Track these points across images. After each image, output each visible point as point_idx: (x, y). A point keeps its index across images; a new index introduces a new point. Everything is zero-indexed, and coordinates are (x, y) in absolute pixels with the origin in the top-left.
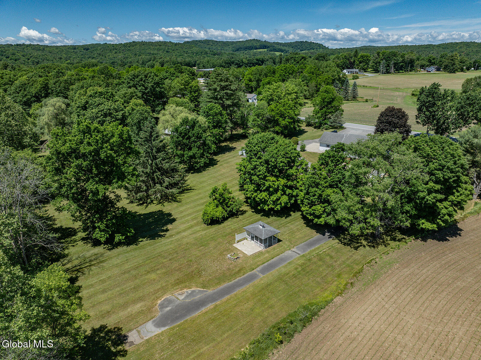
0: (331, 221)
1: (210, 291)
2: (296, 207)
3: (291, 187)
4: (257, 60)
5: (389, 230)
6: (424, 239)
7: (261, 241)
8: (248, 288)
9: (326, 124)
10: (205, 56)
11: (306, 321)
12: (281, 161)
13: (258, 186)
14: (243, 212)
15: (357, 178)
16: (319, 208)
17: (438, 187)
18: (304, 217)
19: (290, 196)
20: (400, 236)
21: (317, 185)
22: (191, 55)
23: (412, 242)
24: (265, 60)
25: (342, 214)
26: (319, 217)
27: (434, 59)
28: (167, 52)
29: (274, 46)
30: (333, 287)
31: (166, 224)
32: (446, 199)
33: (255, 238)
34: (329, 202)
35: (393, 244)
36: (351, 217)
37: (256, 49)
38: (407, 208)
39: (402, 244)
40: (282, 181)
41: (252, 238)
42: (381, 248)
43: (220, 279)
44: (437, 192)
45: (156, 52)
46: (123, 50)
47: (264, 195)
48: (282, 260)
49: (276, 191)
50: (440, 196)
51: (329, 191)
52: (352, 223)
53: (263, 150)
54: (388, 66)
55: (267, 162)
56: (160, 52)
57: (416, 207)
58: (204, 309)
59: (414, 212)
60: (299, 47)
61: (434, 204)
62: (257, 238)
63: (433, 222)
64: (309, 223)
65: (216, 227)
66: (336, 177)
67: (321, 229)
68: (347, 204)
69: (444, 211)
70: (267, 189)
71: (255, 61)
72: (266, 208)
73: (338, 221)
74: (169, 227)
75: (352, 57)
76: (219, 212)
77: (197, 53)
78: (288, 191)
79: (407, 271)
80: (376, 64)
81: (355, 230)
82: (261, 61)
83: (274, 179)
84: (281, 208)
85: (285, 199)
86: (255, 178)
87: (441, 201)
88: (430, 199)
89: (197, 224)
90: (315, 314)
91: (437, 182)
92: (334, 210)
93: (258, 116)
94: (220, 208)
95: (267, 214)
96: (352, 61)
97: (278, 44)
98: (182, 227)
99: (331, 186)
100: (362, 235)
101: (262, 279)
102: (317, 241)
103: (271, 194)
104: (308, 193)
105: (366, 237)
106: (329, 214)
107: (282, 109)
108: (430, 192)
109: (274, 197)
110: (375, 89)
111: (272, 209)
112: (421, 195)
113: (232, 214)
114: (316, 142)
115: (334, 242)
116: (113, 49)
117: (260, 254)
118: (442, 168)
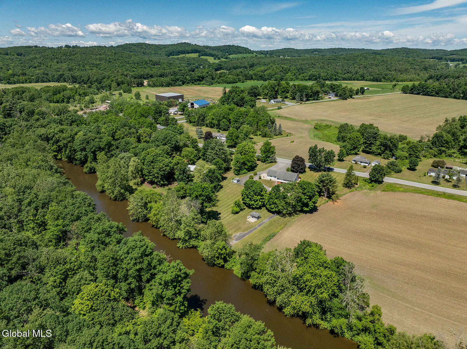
0: (277, 210)
1: (245, 232)
2: (264, 206)
3: (262, 199)
4: (198, 77)
5: (295, 212)
6: (306, 213)
7: (256, 218)
8: (256, 231)
9: (268, 160)
10: (146, 66)
11: (273, 236)
12: (259, 190)
13: (250, 199)
14: (244, 209)
15: (284, 196)
16: (273, 206)
17: (308, 197)
18: (267, 209)
19: (262, 202)
20: (298, 213)
21: (272, 199)
22: (133, 65)
23: (302, 215)
24: (205, 76)
25: (280, 207)
26: (273, 209)
27: (334, 86)
28: (109, 62)
29: (205, 51)
30: (279, 228)
31: (218, 215)
32: (310, 201)
33: (253, 217)
34: (276, 204)
35: (296, 215)
36: (283, 208)
37: (188, 53)
38: (299, 204)
39: (299, 215)
40: (259, 197)
41: (252, 217)
42: (292, 217)
43: (247, 229)
44: (307, 199)
45: (98, 62)
46: (65, 59)
47: (253, 202)
48: (263, 223)
49: (257, 201)
50: (309, 200)
51: (276, 200)
52: (283, 210)
53: (252, 186)
54: (302, 96)
55: (253, 191)
56: (103, 62)
57: (302, 203)
58: (246, 236)
59: (301, 205)
60: (227, 50)
61: (307, 202)
62: (254, 217)
63: (308, 208)
64: (269, 211)
65: (237, 215)
66: (277, 196)
67: (273, 213)
68: (282, 204)
69: (310, 204)
70: (254, 200)
71: (197, 78)
72: (254, 207)
73: (279, 210)
74: (220, 216)
75: (276, 86)
76: (238, 209)
77: (138, 64)
78: (261, 200)
79: (299, 223)
80: (293, 93)
81: (284, 212)
82: (201, 78)
83: (256, 196)
84: (259, 206)
85: (260, 203)
86: (249, 196)
87: (309, 201)
88: (305, 201)
89: (230, 214)
90: (275, 234)
91: (307, 196)
92: (278, 206)
93: (237, 162)
94: (238, 208)
95: (253, 209)
96: (276, 89)
97: (208, 47)
98: (225, 216)
99: (276, 199)
100: (286, 213)
101: (259, 228)
102: (273, 216)
103: (255, 202)
104: (269, 201)
105: (288, 214)
106: (276, 208)
107: (248, 158)
108: (305, 199)
109: (257, 203)
110: (292, 120)
111: (256, 207)
112: (303, 200)
113: (241, 210)
114: (265, 173)
115: (278, 216)
116: (54, 59)
117: (256, 222)
118: (308, 192)
